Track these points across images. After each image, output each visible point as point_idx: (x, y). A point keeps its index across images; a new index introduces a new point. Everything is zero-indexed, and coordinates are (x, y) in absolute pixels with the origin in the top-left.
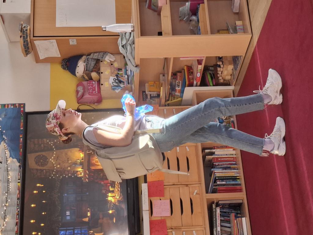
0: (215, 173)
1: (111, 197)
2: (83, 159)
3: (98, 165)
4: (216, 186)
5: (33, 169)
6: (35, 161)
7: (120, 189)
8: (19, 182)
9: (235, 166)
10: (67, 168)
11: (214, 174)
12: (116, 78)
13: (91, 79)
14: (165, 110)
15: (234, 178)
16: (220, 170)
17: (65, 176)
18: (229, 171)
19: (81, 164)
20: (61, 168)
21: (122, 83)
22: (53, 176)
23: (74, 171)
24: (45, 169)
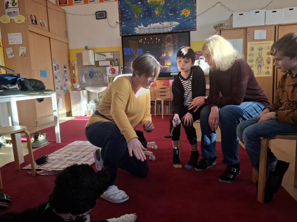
2: (169, 56)
3: (166, 62)
5: (166, 37)
6: (169, 37)
8: (163, 32)
17: (162, 50)
20: (166, 48)
22: (162, 45)
23: (164, 53)
24: (165, 42)
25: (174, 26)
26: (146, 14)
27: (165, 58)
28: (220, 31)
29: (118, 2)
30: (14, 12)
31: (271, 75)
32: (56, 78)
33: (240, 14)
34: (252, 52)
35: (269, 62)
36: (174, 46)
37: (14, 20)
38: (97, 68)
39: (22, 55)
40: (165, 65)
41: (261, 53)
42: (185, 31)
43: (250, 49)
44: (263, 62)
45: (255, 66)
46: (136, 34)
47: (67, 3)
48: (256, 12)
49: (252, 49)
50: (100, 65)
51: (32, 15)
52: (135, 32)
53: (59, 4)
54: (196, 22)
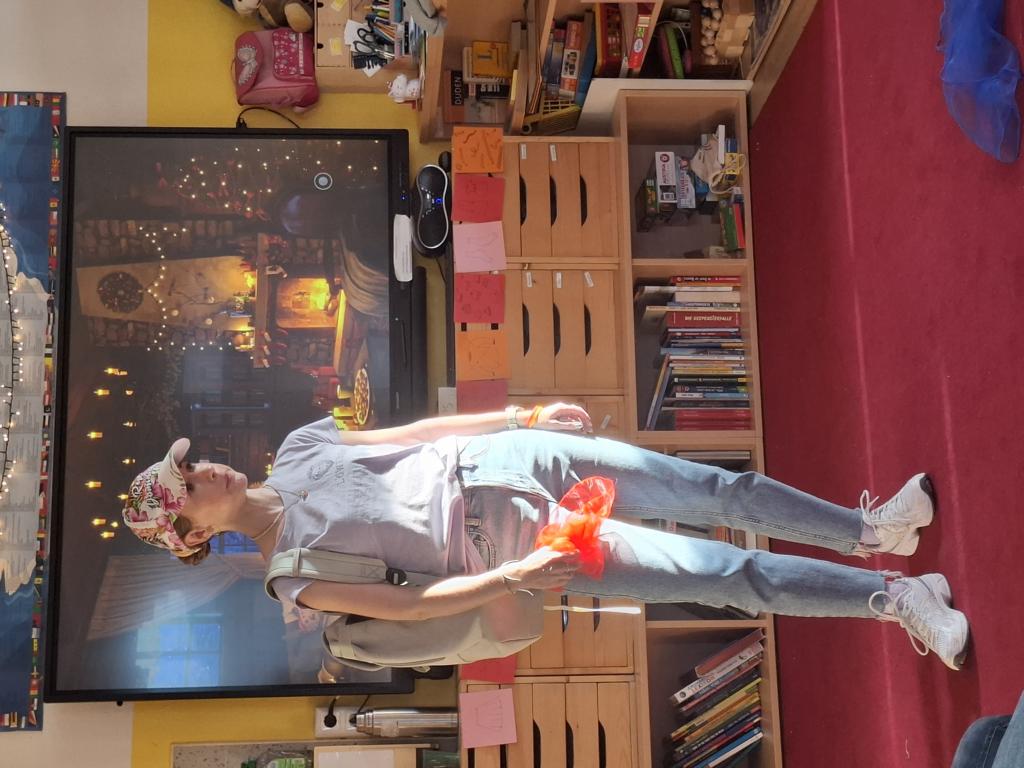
0: (671, 362)
1: (342, 421)
2: (252, 294)
3: (303, 316)
4: (671, 404)
5: (92, 318)
6: (99, 292)
7: (368, 397)
8: (47, 355)
9: (737, 342)
10: (204, 319)
11: (668, 366)
12: (365, 25)
13: (283, 22)
14: (523, 148)
15: (730, 383)
16: (688, 355)
17: (198, 347)
18: (716, 358)
19: (248, 309)
20: (184, 320)
21: (386, 47)
22: (157, 346)
23: (224, 333)
24: (134, 322)
25: (12, 257)
40: (322, 324)
42: (57, 177)
46: (40, 578)
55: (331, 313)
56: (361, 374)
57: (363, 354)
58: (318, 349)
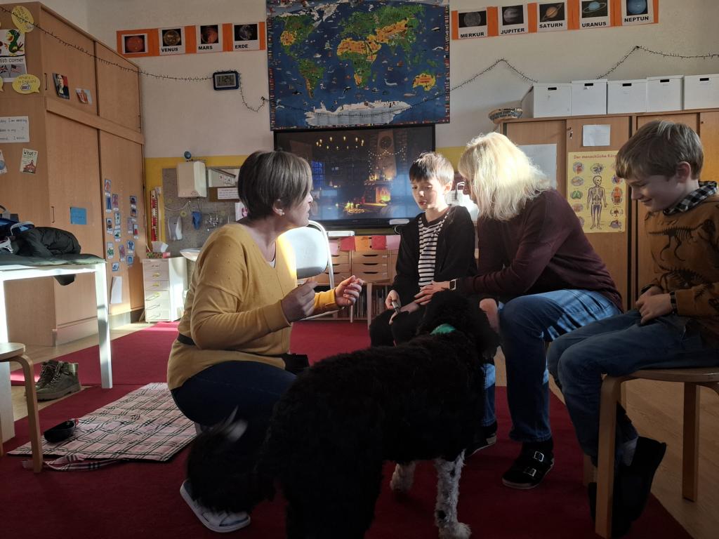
1: (349, 206)
3: (379, 194)
6: (386, 136)
8: (371, 124)
10: (378, 167)
17: (370, 165)
19: (381, 178)
20: (378, 161)
23: (374, 172)
24: (377, 146)
25: (399, 112)
26: (334, 82)
27: (376, 185)
28: (505, 125)
29: (268, 53)
30: (14, 67)
31: (623, 228)
32: (110, 226)
33: (549, 89)
34: (578, 175)
35: (617, 199)
36: (398, 159)
37: (13, 85)
38: (212, 203)
39: (26, 170)
40: (377, 200)
41: (599, 178)
42: (423, 122)
43: (574, 169)
44: (604, 200)
45: (585, 207)
46: (309, 127)
47: (143, 50)
48: (586, 85)
49: (579, 168)
50: (220, 197)
51: (57, 75)
52: (307, 123)
53: (127, 51)
54: (448, 103)
55: (380, 202)
56: (363, 211)
57: (368, 211)
58: (370, 199)
